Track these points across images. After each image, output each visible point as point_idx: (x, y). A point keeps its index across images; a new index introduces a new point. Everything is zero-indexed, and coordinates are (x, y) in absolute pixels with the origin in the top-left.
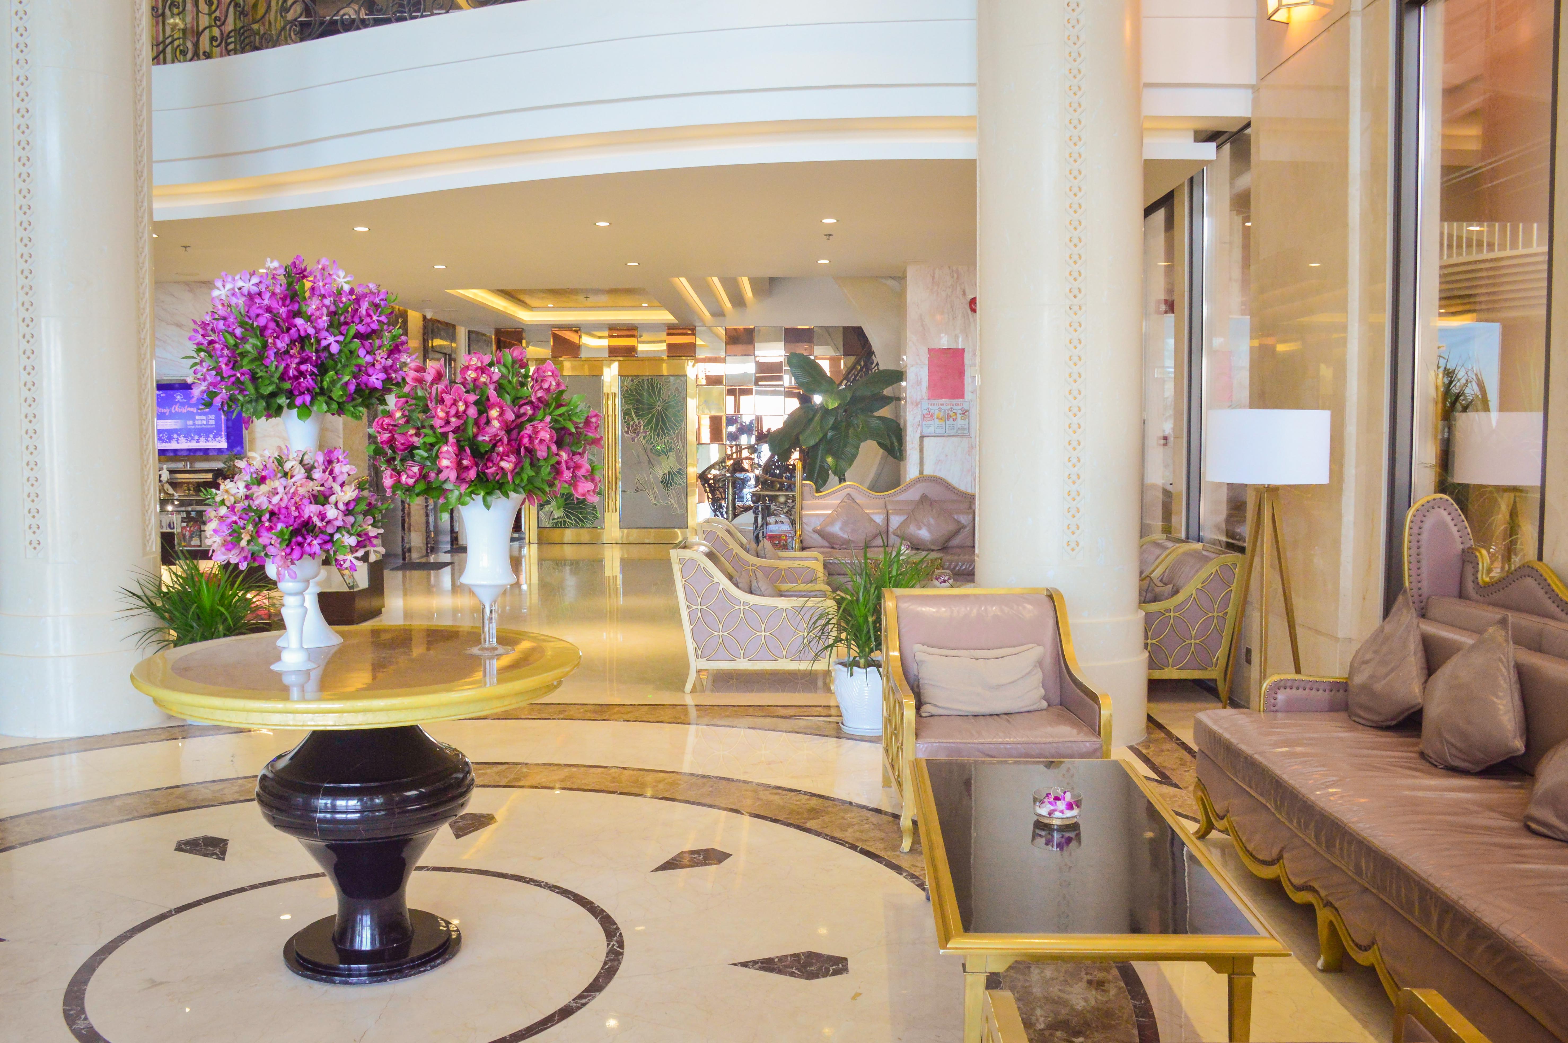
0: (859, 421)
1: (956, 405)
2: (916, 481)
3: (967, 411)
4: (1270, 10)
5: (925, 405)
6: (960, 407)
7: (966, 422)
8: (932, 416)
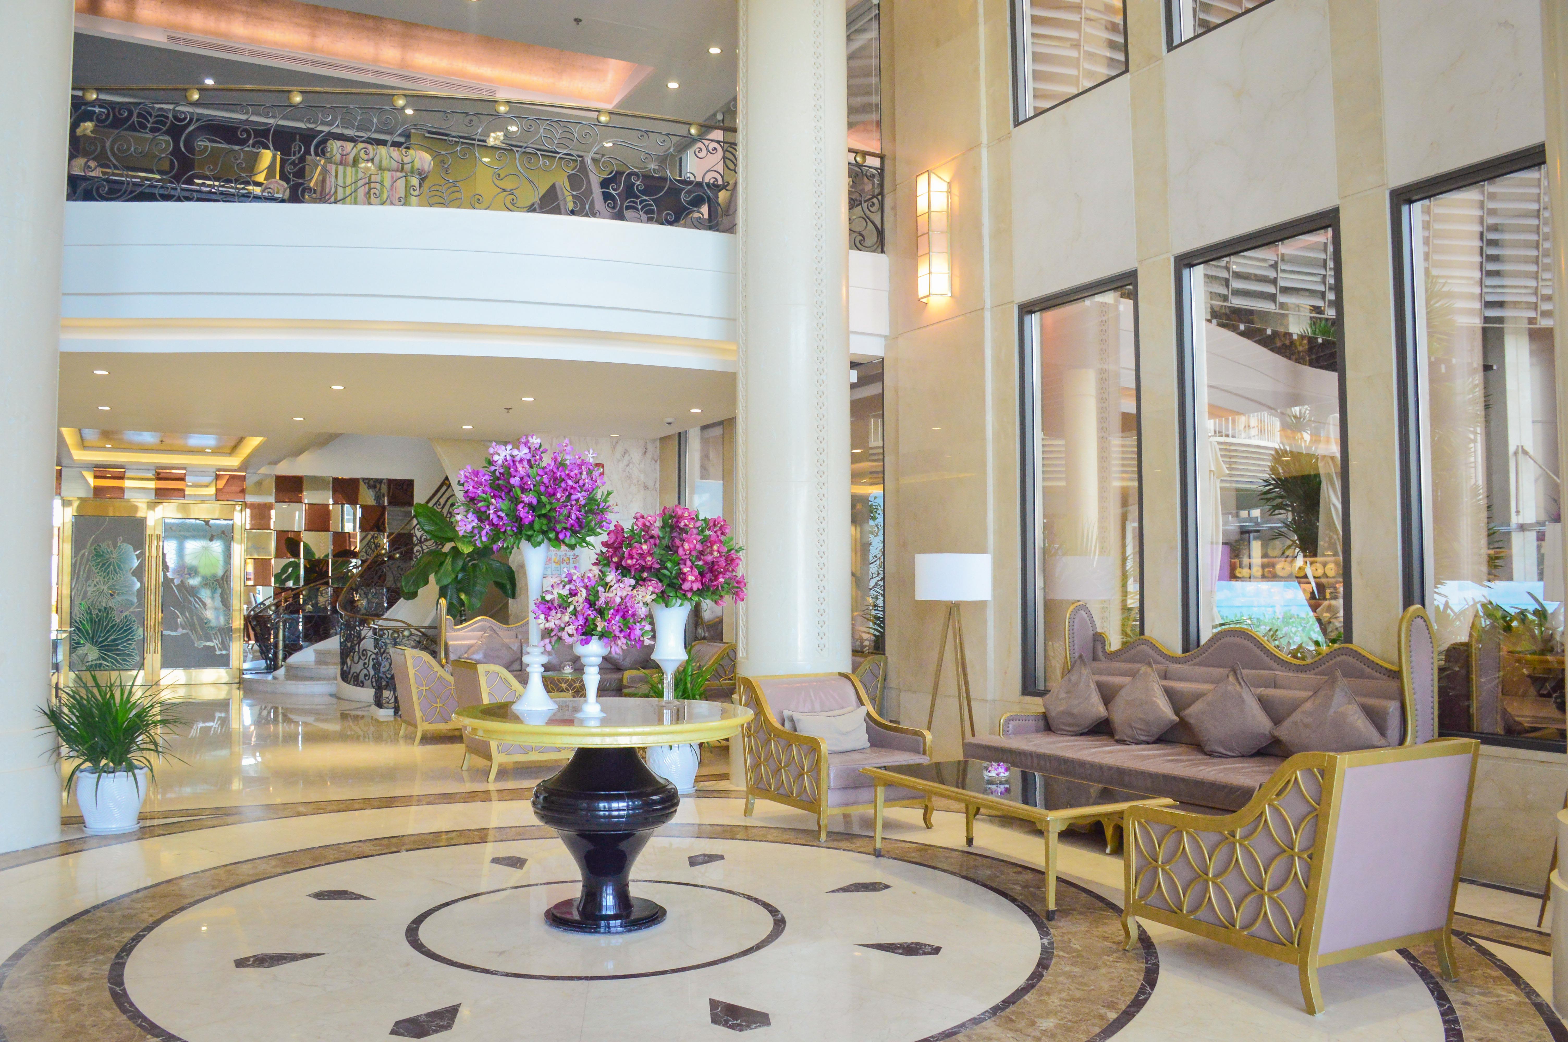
4: (918, 295)
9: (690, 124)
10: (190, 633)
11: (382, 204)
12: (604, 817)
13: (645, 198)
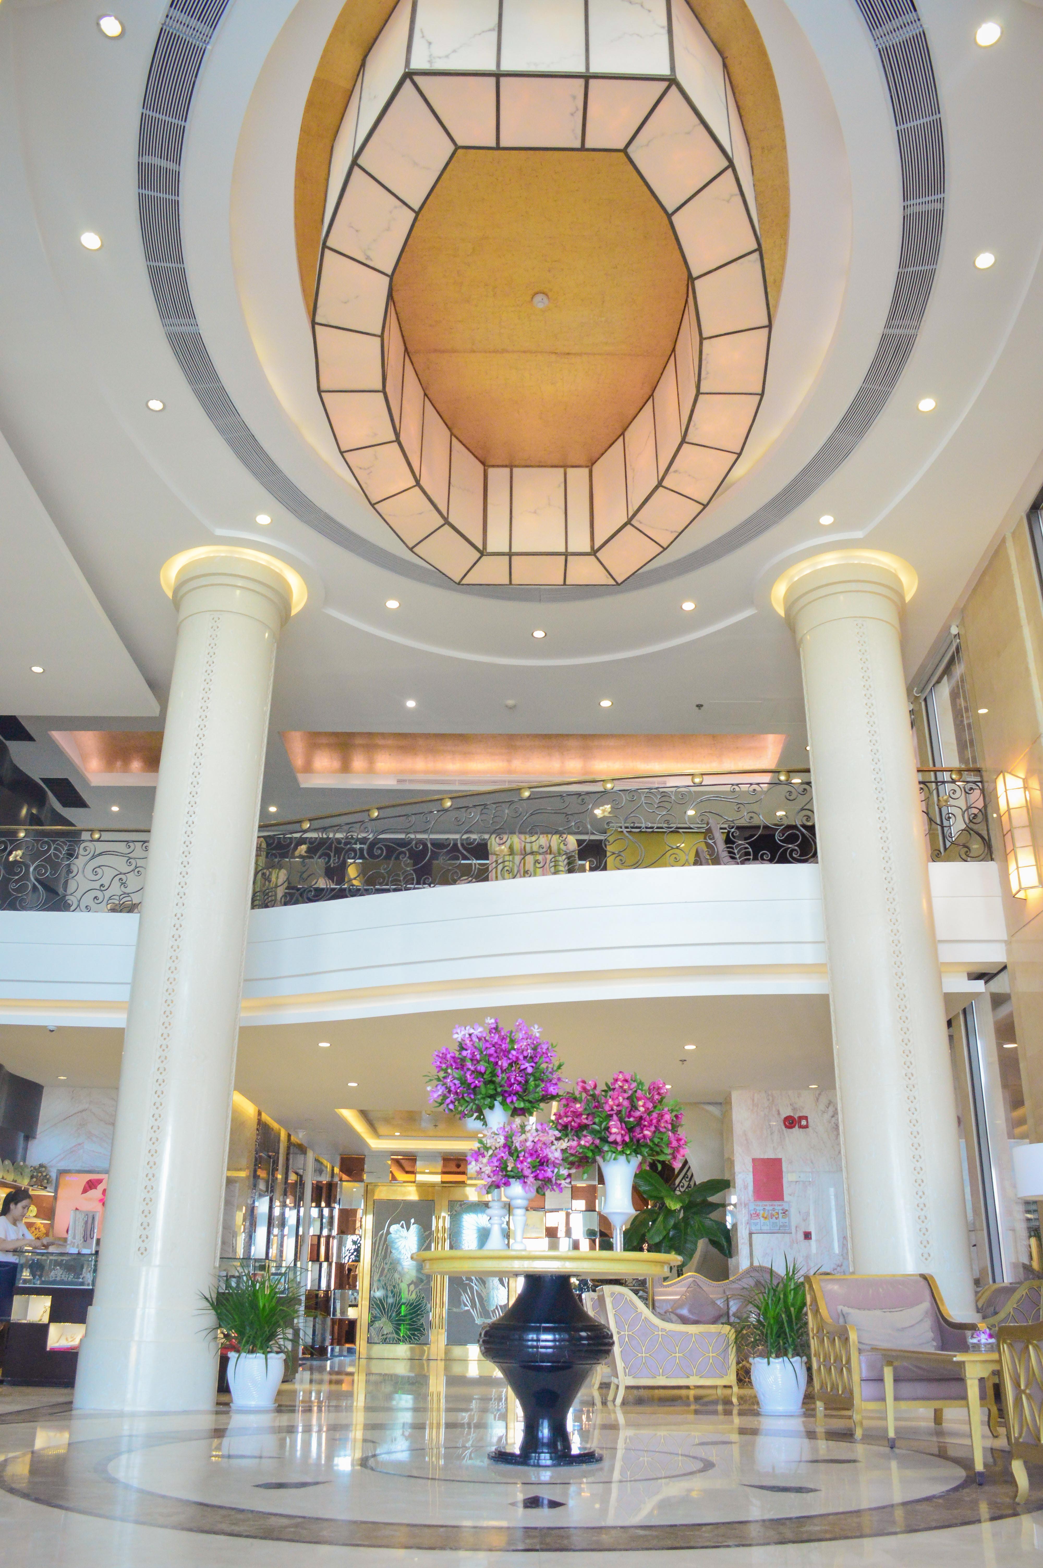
0: (695, 1222)
1: (777, 1206)
2: (747, 1272)
3: (787, 1211)
4: (1014, 892)
5: (752, 1207)
6: (781, 1208)
7: (786, 1220)
8: (758, 1215)
9: (779, 772)
10: (471, 1310)
11: (514, 878)
12: (533, 1347)
13: (740, 842)
